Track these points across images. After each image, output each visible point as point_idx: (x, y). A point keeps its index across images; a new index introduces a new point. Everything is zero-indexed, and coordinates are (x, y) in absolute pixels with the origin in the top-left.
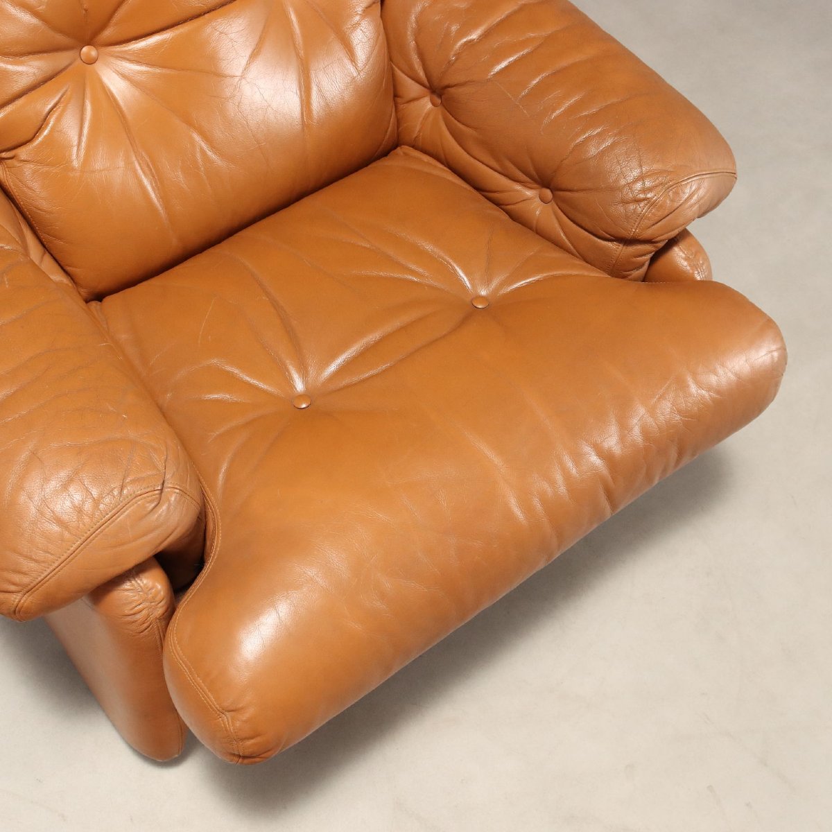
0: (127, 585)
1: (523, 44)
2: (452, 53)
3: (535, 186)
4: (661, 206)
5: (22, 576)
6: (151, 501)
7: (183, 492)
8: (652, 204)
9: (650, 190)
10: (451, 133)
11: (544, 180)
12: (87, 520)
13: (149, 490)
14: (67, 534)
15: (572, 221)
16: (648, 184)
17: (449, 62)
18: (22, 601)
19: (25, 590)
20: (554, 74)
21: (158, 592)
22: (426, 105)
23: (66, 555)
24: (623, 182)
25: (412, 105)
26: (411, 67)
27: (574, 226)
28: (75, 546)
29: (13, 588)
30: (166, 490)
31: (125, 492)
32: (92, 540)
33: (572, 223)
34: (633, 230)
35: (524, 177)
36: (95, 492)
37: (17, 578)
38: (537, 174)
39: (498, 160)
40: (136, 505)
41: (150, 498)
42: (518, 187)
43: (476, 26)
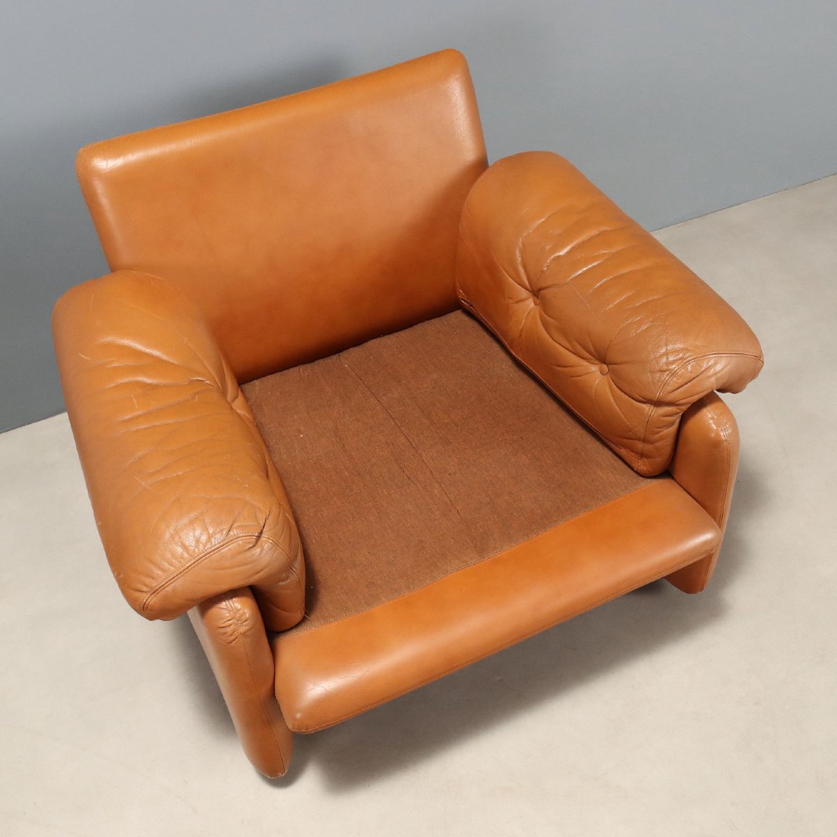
0: (224, 604)
1: (594, 259)
2: (546, 265)
3: (597, 362)
4: (680, 376)
5: (152, 580)
6: (249, 543)
7: (276, 544)
8: (674, 374)
9: (673, 362)
10: (543, 325)
11: (601, 357)
12: (201, 547)
13: (248, 534)
14: (186, 555)
15: (619, 389)
16: (671, 359)
17: (543, 271)
18: (149, 600)
19: (153, 591)
20: (614, 279)
21: (244, 613)
22: (530, 304)
23: (183, 569)
24: (652, 357)
25: (521, 304)
26: (518, 274)
27: (619, 391)
28: (190, 563)
29: (145, 589)
30: (262, 539)
31: (231, 533)
32: (201, 562)
33: (617, 389)
34: (658, 394)
35: (587, 355)
36: (211, 531)
37: (148, 581)
38: (596, 351)
39: (570, 342)
40: (237, 544)
41: (248, 540)
42: (585, 363)
43: (563, 247)
